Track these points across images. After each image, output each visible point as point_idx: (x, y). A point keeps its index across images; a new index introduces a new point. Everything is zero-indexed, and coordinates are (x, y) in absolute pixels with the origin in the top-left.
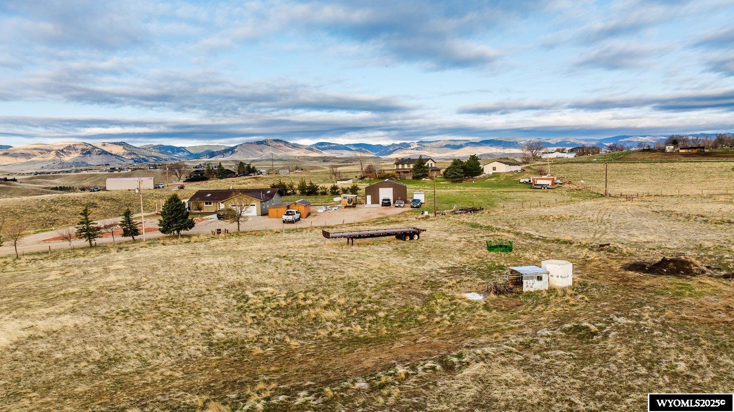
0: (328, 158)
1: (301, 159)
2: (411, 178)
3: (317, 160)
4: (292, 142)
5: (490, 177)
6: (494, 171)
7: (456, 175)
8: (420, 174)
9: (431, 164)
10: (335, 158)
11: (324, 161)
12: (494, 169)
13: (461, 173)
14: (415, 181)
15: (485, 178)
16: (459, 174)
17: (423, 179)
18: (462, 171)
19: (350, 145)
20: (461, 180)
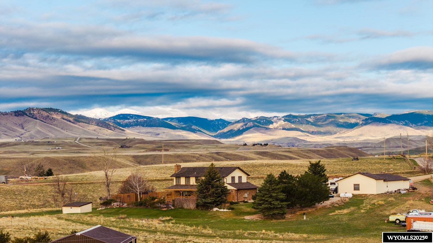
0: (131, 140)
1: (84, 143)
2: (192, 206)
3: (111, 145)
4: (73, 113)
5: (346, 204)
6: (356, 192)
7: (271, 204)
8: (209, 200)
9: (240, 178)
10: (142, 142)
11: (122, 147)
12: (357, 187)
13: (282, 201)
14: (199, 212)
15: (334, 207)
16: (276, 203)
17: (215, 209)
18: (282, 196)
19: (172, 119)
20: (283, 214)
